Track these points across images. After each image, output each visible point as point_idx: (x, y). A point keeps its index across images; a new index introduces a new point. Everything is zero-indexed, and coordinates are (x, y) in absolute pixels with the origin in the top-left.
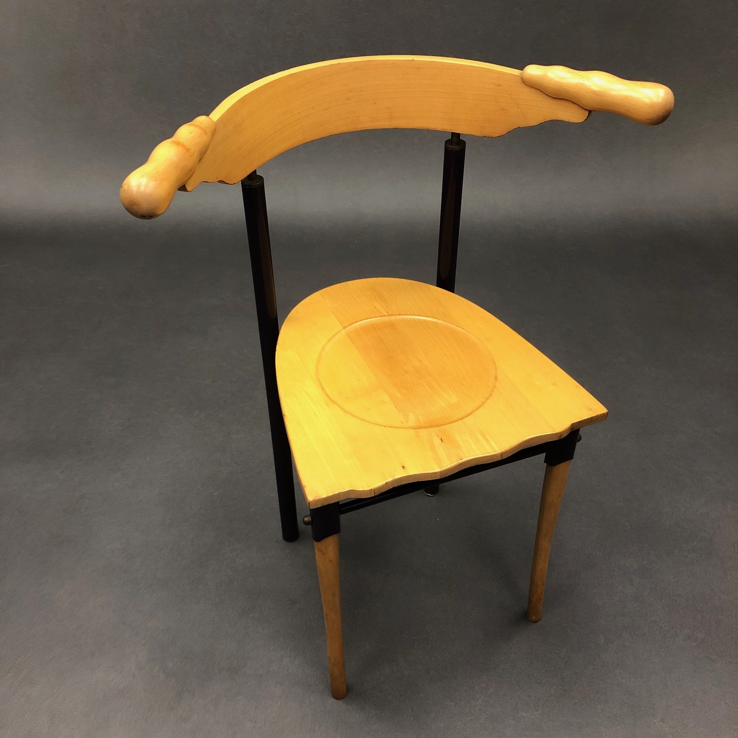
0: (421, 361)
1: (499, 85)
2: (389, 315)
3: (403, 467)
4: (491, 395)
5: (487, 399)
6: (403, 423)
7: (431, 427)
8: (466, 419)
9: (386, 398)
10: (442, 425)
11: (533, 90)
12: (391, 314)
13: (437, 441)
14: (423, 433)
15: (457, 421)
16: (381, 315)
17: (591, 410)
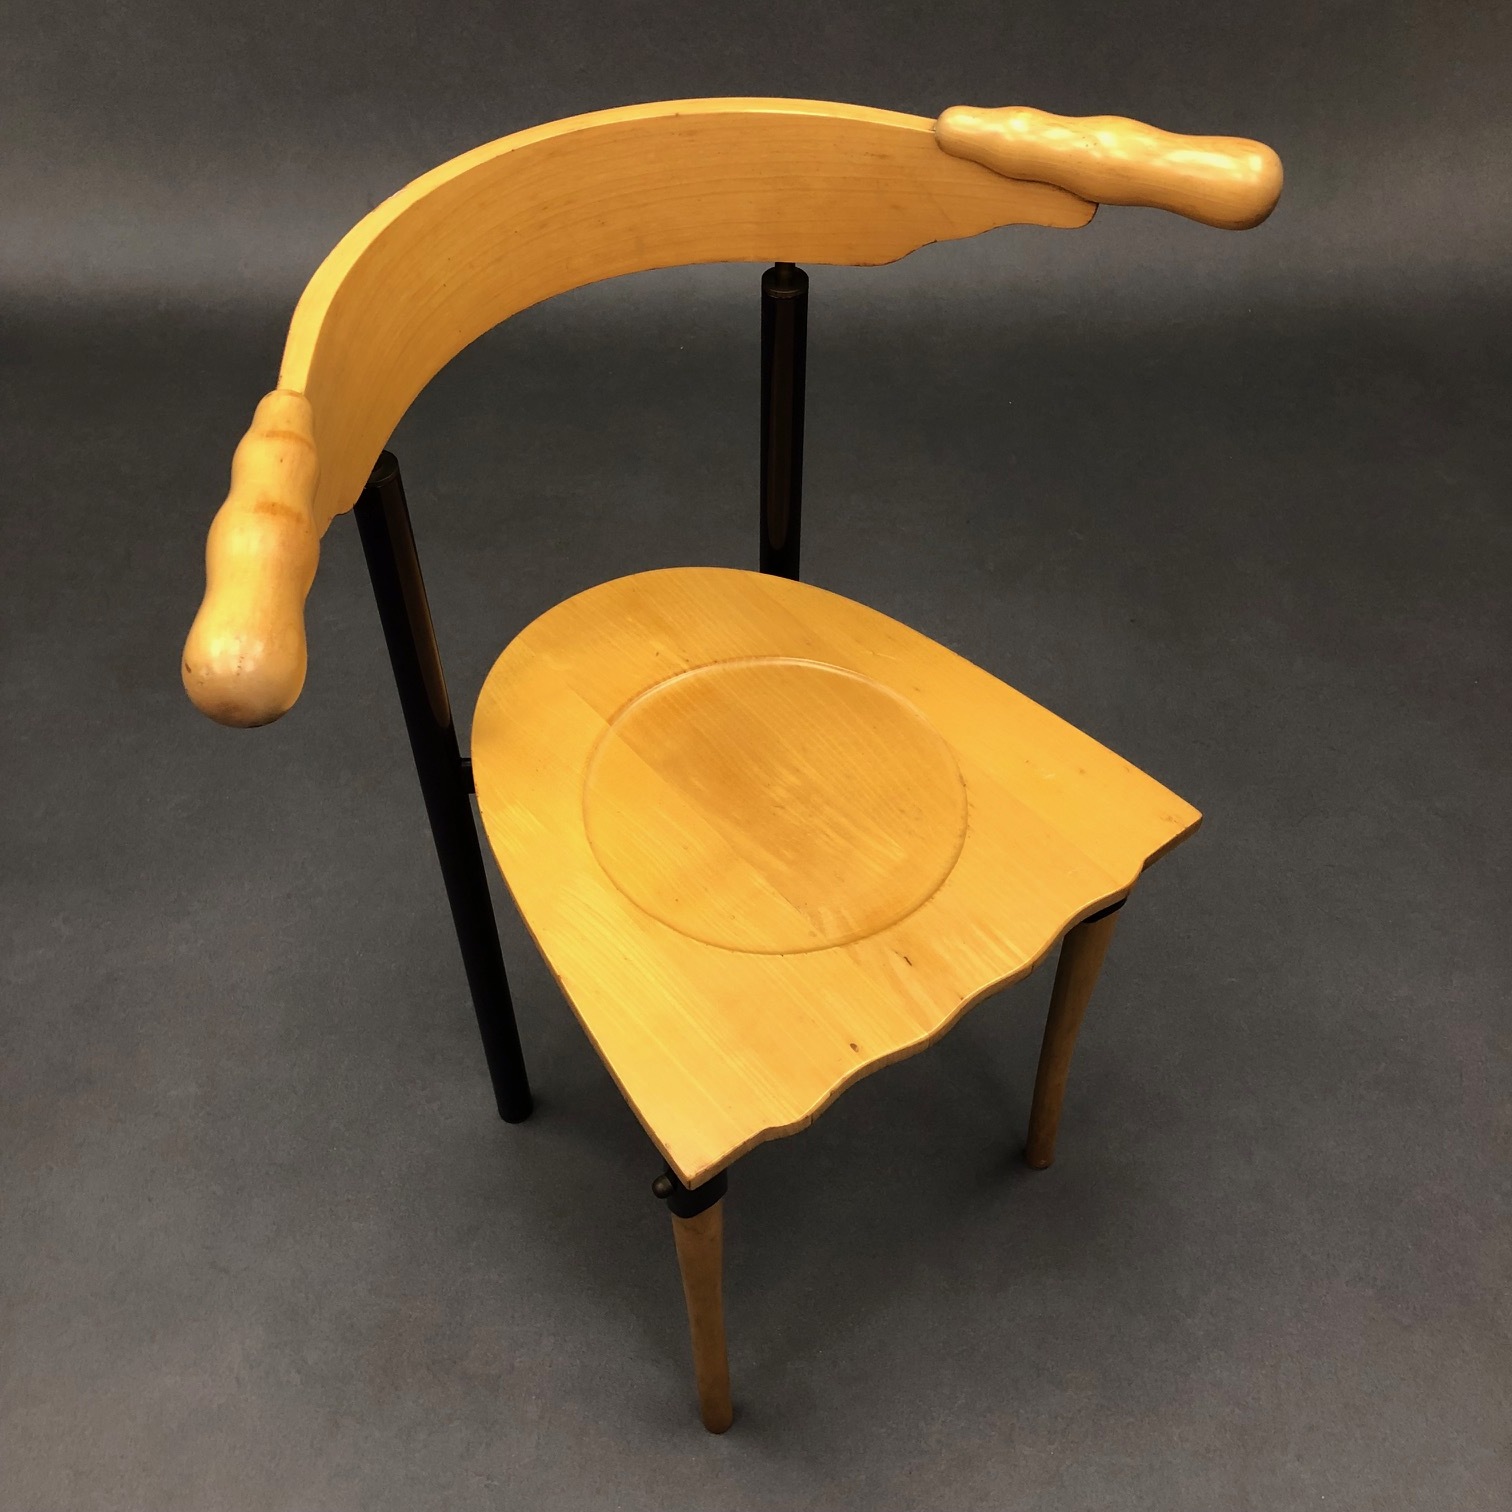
0: (798, 770)
1: (883, 157)
2: (692, 669)
3: (854, 1046)
4: (967, 827)
5: (963, 835)
6: (815, 935)
7: (875, 932)
8: (938, 896)
9: (759, 881)
10: (895, 923)
11: (964, 165)
12: (698, 663)
13: (900, 966)
14: (864, 949)
15: (921, 905)
16: (677, 670)
17: (1170, 819)
